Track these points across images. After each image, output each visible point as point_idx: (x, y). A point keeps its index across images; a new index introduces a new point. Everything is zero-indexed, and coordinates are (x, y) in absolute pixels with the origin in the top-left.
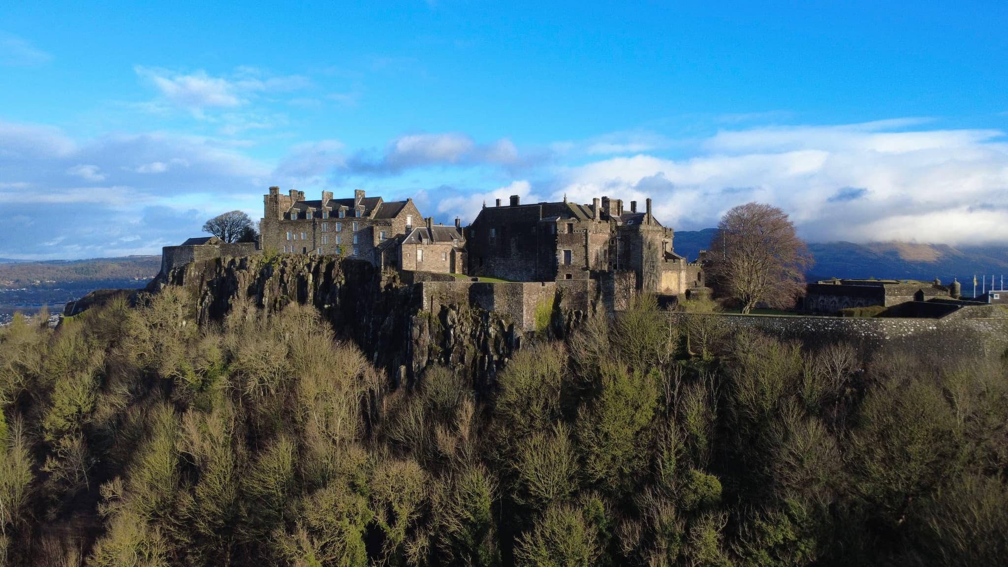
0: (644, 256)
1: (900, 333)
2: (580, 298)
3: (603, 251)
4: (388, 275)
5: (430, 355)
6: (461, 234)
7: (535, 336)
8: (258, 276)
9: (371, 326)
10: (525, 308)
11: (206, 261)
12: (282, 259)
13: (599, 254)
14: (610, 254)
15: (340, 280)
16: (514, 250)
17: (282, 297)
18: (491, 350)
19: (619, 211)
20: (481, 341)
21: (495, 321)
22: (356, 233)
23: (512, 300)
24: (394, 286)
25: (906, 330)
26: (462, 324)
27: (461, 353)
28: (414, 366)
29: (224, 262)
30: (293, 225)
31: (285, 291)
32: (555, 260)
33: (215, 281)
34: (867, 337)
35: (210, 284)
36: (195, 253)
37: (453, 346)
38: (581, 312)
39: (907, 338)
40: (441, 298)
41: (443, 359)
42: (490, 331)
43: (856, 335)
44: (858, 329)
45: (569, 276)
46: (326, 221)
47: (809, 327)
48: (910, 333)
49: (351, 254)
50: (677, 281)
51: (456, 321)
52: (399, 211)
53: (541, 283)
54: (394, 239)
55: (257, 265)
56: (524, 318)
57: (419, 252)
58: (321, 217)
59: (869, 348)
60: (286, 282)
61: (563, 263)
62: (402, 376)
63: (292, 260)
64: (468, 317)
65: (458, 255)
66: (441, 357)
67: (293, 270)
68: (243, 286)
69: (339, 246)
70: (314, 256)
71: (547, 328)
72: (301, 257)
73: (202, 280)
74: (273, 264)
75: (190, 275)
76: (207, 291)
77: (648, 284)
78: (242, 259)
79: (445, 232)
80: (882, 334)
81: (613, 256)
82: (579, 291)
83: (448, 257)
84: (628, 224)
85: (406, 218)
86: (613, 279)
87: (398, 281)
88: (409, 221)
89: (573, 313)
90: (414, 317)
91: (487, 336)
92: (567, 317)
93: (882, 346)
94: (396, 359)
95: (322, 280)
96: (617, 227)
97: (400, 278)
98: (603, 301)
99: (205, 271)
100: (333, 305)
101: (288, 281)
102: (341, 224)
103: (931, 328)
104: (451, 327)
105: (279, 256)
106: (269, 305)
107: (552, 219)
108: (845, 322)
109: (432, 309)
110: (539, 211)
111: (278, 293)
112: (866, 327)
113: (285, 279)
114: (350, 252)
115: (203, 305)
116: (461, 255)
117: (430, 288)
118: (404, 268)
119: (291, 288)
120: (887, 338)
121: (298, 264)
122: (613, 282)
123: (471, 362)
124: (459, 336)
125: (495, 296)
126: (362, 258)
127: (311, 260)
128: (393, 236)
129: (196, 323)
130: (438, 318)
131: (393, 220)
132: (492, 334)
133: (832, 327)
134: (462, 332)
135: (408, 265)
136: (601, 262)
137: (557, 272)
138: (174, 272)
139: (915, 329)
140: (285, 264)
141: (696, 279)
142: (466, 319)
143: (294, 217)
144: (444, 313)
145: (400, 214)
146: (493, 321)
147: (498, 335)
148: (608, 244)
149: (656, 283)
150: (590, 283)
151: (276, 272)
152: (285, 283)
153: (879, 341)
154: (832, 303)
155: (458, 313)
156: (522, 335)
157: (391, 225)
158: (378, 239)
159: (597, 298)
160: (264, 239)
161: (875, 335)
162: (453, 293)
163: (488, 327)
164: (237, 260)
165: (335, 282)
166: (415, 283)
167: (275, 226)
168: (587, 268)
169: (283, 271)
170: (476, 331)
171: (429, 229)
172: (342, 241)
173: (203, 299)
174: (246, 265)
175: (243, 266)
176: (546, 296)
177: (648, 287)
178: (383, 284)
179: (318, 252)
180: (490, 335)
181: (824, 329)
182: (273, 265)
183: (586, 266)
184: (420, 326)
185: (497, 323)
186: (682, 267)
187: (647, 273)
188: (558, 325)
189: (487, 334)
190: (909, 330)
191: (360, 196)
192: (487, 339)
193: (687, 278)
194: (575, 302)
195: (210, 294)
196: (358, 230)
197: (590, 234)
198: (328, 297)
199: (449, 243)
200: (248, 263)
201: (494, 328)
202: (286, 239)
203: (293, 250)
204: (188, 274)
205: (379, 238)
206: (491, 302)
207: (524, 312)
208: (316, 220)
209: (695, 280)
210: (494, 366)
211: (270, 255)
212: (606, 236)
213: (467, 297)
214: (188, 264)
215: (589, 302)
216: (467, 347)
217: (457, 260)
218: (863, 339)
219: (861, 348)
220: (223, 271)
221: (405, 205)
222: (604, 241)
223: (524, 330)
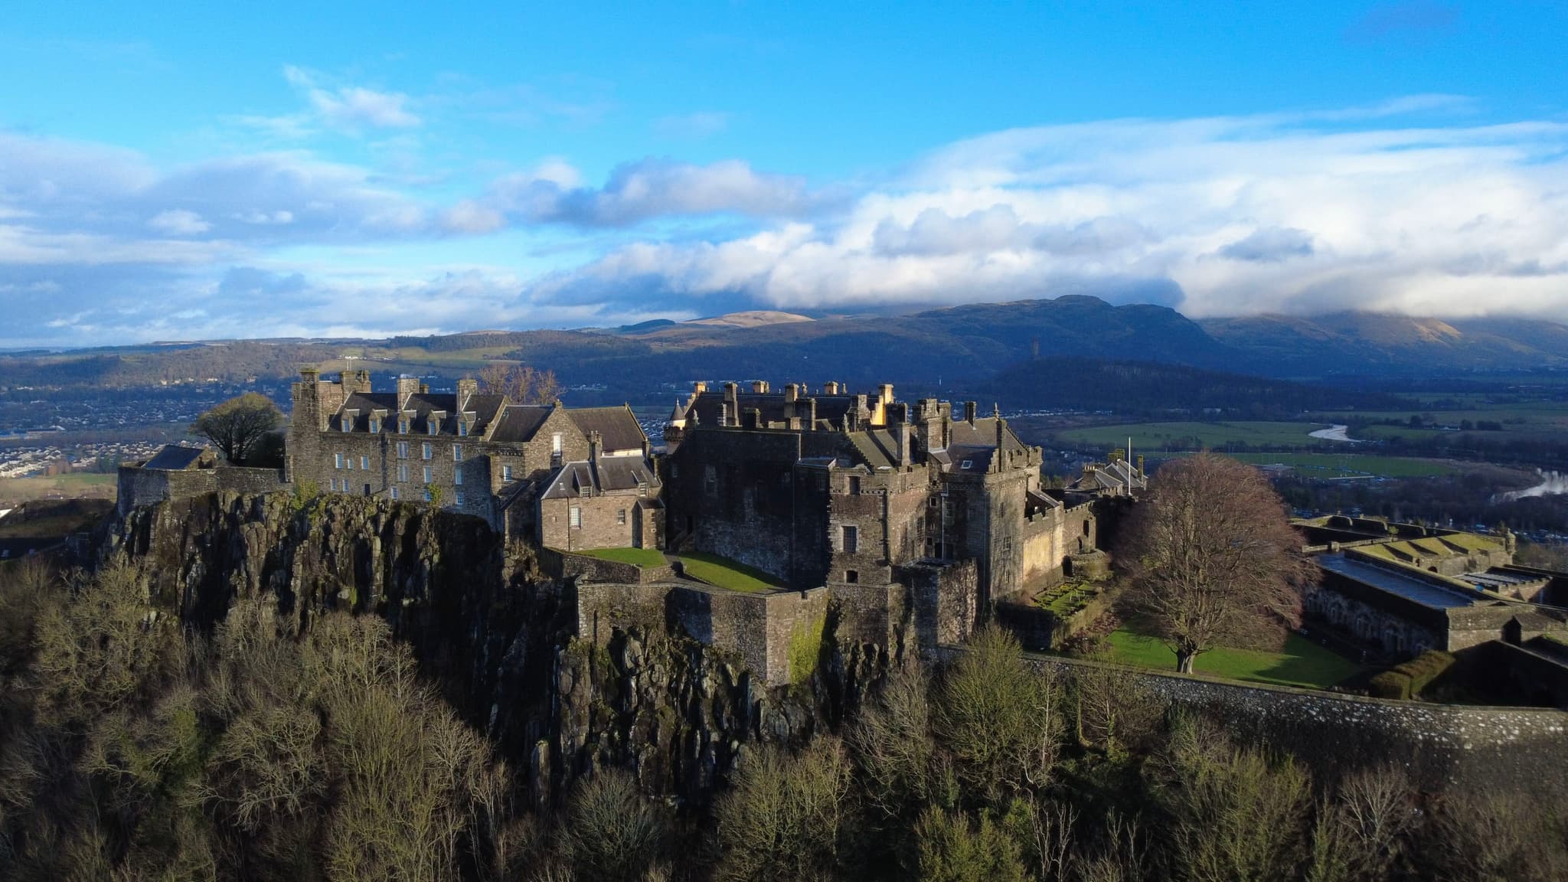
0: (993, 532)
1: (1492, 737)
2: (874, 622)
3: (915, 521)
4: (517, 557)
5: (592, 724)
6: (652, 471)
7: (790, 694)
8: (284, 534)
9: (487, 653)
10: (769, 643)
11: (192, 499)
12: (327, 504)
13: (909, 528)
14: (928, 524)
15: (431, 555)
16: (750, 512)
17: (327, 578)
18: (706, 721)
19: (945, 439)
20: (689, 702)
21: (715, 665)
22: (458, 465)
23: (746, 626)
24: (527, 579)
25: (1504, 732)
26: (652, 668)
27: (649, 725)
28: (562, 743)
29: (224, 502)
30: (344, 442)
31: (331, 566)
32: (828, 544)
33: (209, 537)
34: (1428, 742)
35: (199, 541)
36: (171, 484)
37: (636, 709)
38: (876, 647)
39: (1505, 748)
40: (612, 614)
41: (616, 734)
42: (705, 685)
43: (1408, 736)
44: (1410, 726)
45: (852, 577)
46: (405, 438)
47: (1314, 713)
48: (1512, 738)
49: (450, 503)
50: (1048, 548)
51: (641, 661)
52: (538, 427)
53: (800, 594)
54: (528, 481)
55: (282, 512)
56: (769, 661)
57: (574, 512)
58: (396, 430)
59: (1433, 764)
60: (334, 550)
61: (842, 549)
62: (542, 760)
63: (344, 507)
64: (663, 653)
65: (648, 513)
66: (614, 729)
67: (346, 528)
68: (256, 553)
69: (430, 486)
70: (385, 502)
71: (812, 676)
72: (361, 502)
73: (186, 532)
74: (311, 513)
75: (163, 524)
76: (194, 554)
77: (1000, 581)
78: (256, 498)
79: (623, 468)
80: (1457, 739)
81: (933, 527)
82: (871, 607)
83: (629, 518)
84: (963, 467)
85: (552, 439)
86: (935, 585)
87: (535, 569)
88: (557, 444)
89: (861, 648)
90: (562, 653)
91: (699, 694)
92: (849, 656)
93: (1457, 762)
94: (531, 723)
95: (398, 551)
96: (942, 475)
97: (539, 563)
98: (918, 625)
99: (190, 518)
100: (419, 599)
101: (336, 548)
102: (431, 447)
103: (1552, 729)
104: (631, 672)
105: (322, 496)
106: (304, 592)
107: (821, 462)
108: (1385, 710)
109: (595, 636)
110: (796, 444)
111: (321, 570)
112: (1427, 723)
113: (332, 545)
114: (451, 500)
115: (188, 581)
116: (653, 515)
117: (591, 597)
118: (546, 545)
119: (342, 562)
120: (1468, 747)
121: (354, 516)
122: (936, 592)
123: (668, 742)
124: (647, 691)
125: (713, 618)
126: (471, 512)
127: (380, 510)
128: (527, 475)
129: (176, 614)
130: (607, 654)
131: (526, 445)
132: (709, 690)
133: (1360, 718)
134: (653, 684)
135: (553, 538)
136: (913, 542)
137: (831, 566)
138: (135, 516)
139: (1522, 731)
140: (332, 517)
141: (1080, 533)
142: (661, 657)
143: (348, 426)
144: (618, 644)
145: (539, 432)
146: (710, 665)
147: (720, 693)
148: (925, 506)
149: (1014, 574)
150: (892, 591)
151: (315, 529)
152: (331, 552)
153: (1451, 751)
154: (1334, 605)
155: (644, 646)
156: (764, 696)
157: (522, 455)
158: (500, 480)
159: (905, 619)
160: (295, 464)
161: (1444, 739)
162: (636, 606)
163: (702, 677)
164: (247, 501)
165: (421, 556)
166: (565, 576)
167: (314, 442)
168: (886, 562)
169: (327, 530)
170: (678, 681)
171: (593, 465)
172: (433, 479)
173: (187, 570)
174: (262, 512)
175: (255, 515)
176: (810, 617)
177: (999, 588)
178: (507, 573)
179: (392, 495)
180: (704, 693)
181: (1344, 720)
182: (310, 517)
183: (884, 558)
184: (574, 670)
185: (717, 670)
186: (1058, 520)
187: (998, 561)
188: (833, 669)
189: (698, 687)
190: (1510, 733)
191: (466, 392)
192: (700, 700)
193: (1066, 535)
194: (864, 627)
195: (199, 562)
196: (462, 460)
197: (891, 497)
198: (409, 582)
199: (630, 492)
200: (266, 509)
201: (711, 679)
202: (334, 466)
203: (346, 487)
204: (158, 523)
205: (502, 477)
206: (707, 629)
207: (769, 651)
208: (387, 436)
209: (1079, 535)
210: (713, 752)
211: (305, 493)
212: (922, 490)
213: (660, 614)
214: (160, 502)
215: (891, 629)
216: (662, 714)
217: (644, 523)
218: (1421, 745)
219: (1417, 763)
220: (222, 519)
221: (548, 414)
222: (919, 502)
223: (769, 685)
